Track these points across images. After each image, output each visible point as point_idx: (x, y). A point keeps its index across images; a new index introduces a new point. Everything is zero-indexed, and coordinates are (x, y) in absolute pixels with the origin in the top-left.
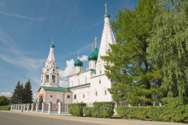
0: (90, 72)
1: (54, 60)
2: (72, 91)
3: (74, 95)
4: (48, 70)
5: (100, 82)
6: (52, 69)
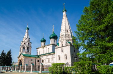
0: (52, 45)
2: (40, 57)
3: (42, 60)
4: (25, 43)
5: (62, 51)
6: (27, 43)
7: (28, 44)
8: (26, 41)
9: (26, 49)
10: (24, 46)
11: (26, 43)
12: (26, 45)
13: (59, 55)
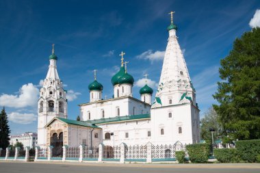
0: (127, 99)
1: (58, 78)
3: (104, 133)
4: (51, 93)
5: (170, 115)
6: (58, 92)
7: (60, 94)
8: (54, 86)
9: (56, 105)
10: (51, 99)
11: (55, 91)
12: (56, 97)
13: (161, 125)
